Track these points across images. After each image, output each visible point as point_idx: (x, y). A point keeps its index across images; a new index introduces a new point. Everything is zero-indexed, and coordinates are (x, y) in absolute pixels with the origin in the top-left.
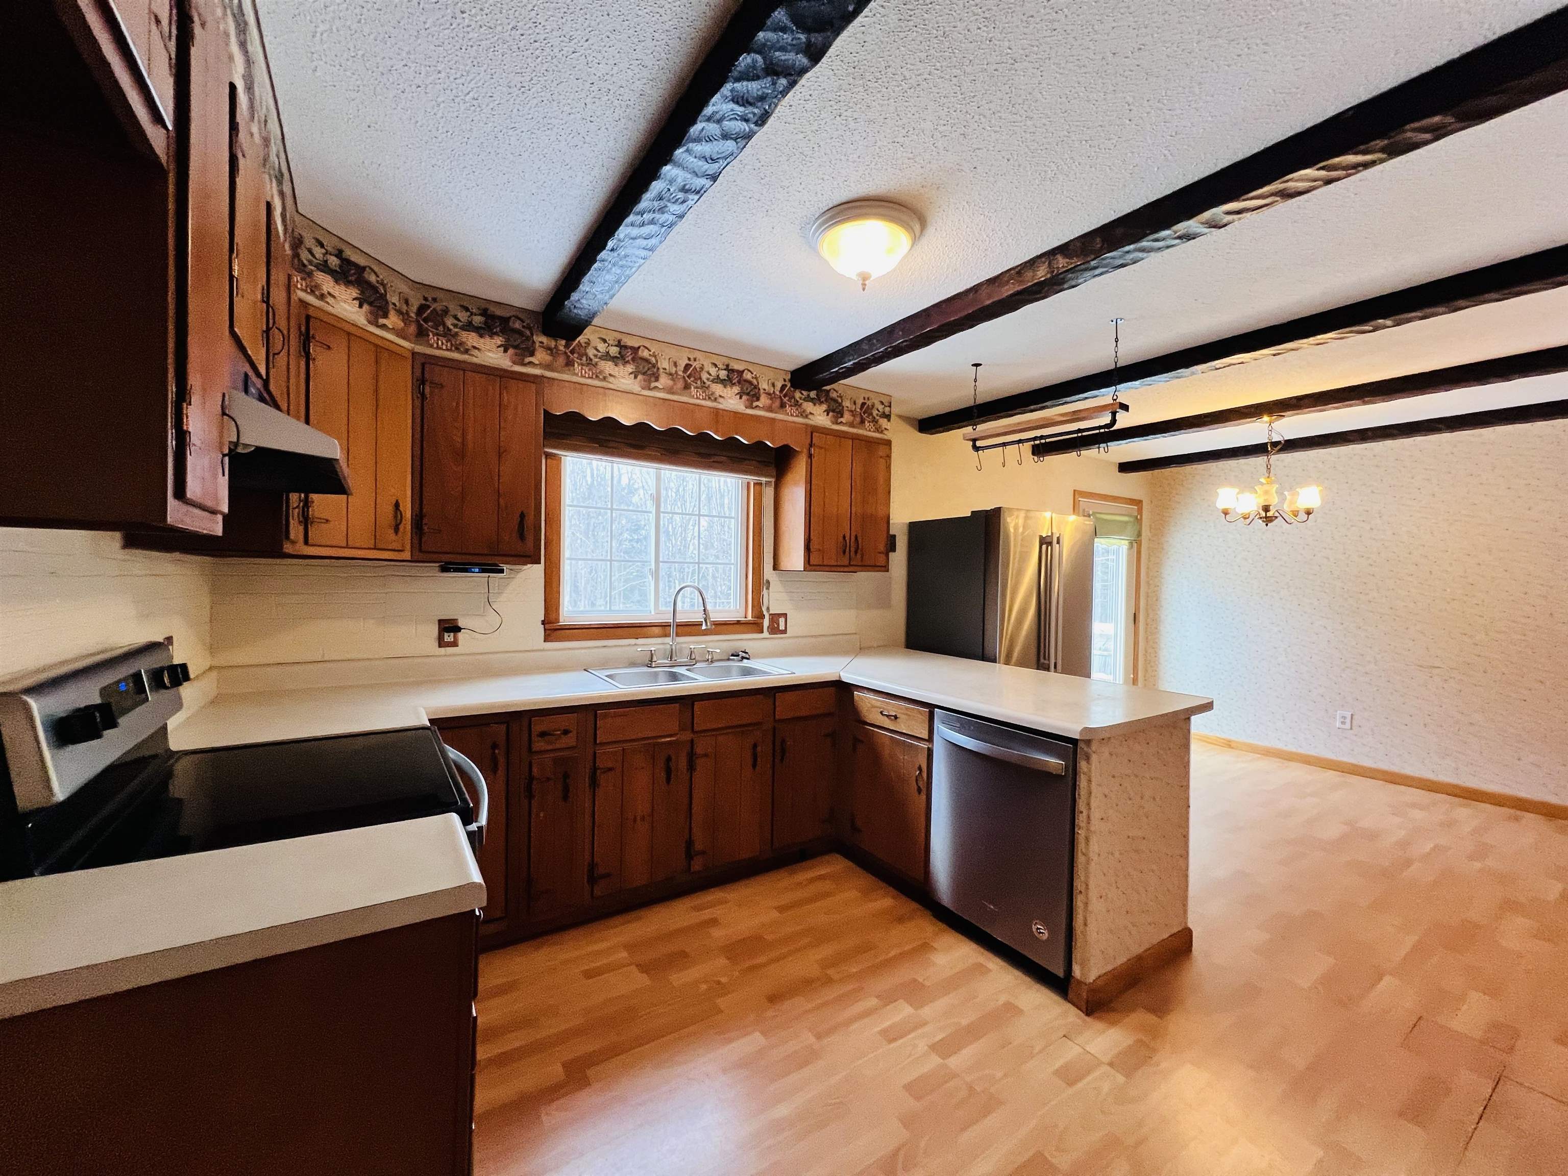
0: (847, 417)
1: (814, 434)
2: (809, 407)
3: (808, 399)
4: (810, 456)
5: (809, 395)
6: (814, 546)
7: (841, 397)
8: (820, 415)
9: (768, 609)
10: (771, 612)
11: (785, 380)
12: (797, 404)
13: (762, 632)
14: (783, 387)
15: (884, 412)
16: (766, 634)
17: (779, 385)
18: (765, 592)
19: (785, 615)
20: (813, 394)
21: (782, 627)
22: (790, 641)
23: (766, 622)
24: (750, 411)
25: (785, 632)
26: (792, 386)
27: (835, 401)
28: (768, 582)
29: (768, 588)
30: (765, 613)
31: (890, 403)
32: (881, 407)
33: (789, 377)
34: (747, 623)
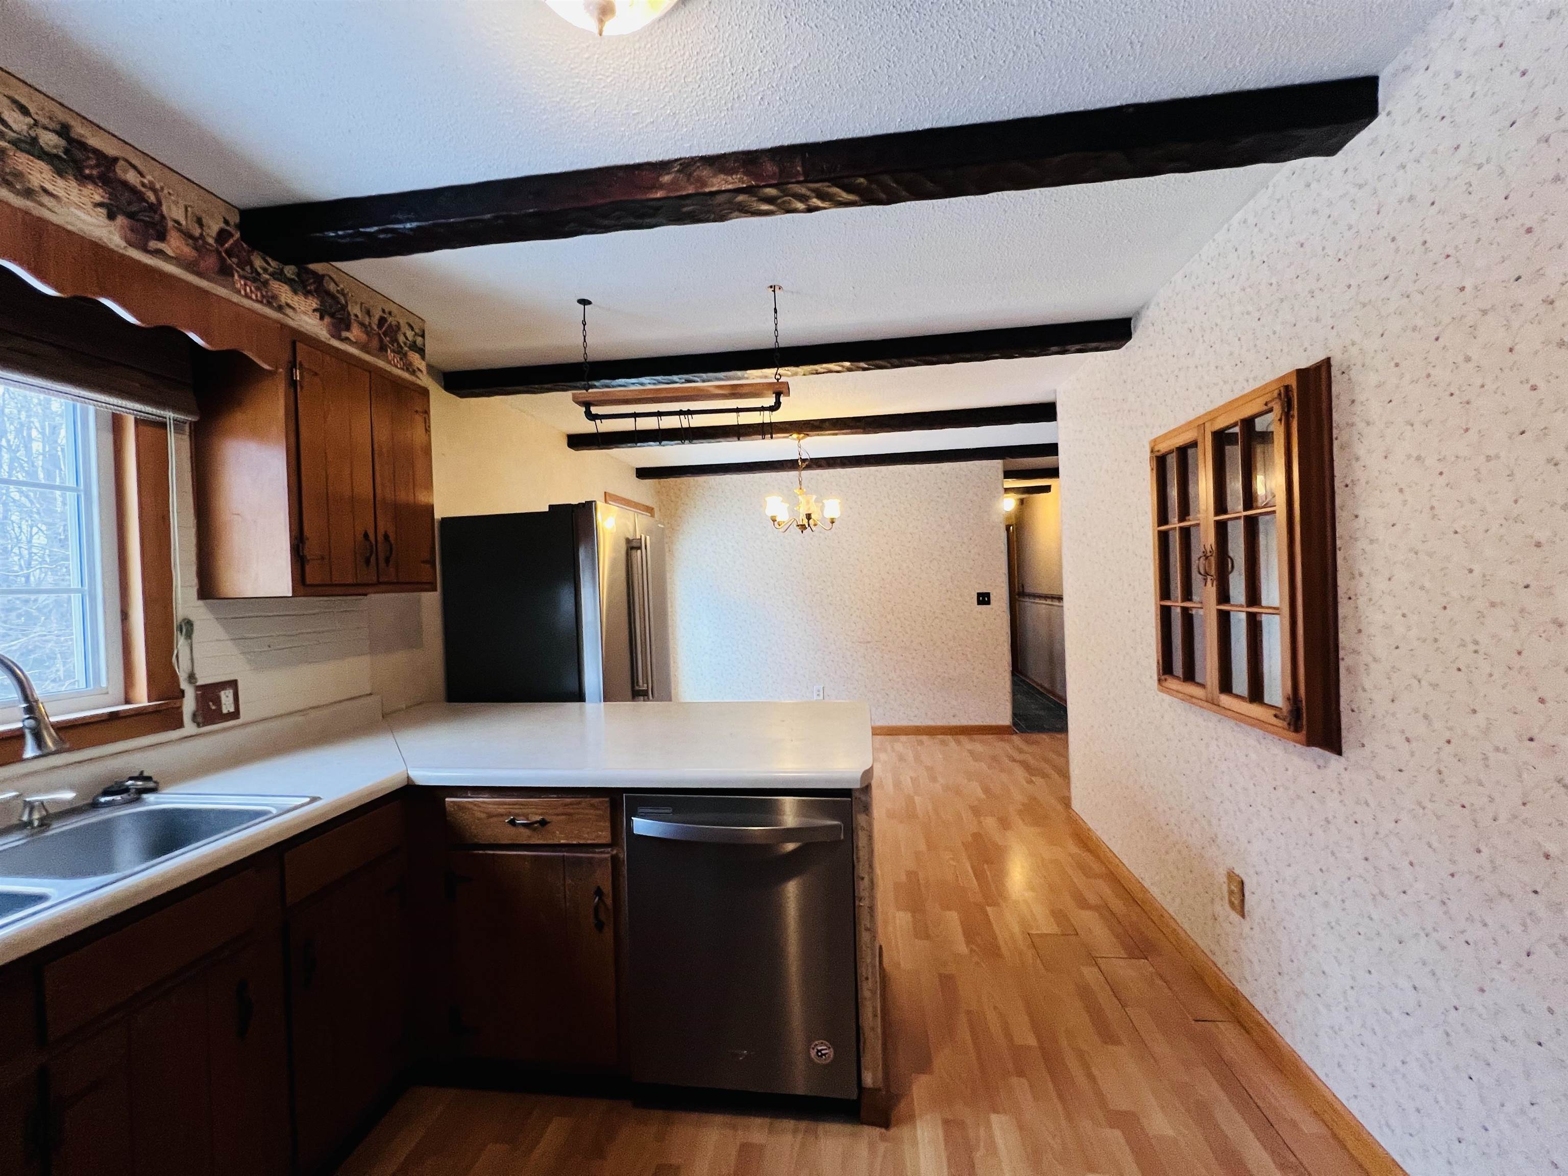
0: (355, 333)
1: (299, 345)
2: (285, 293)
3: (279, 276)
4: (293, 384)
5: (282, 270)
6: (312, 549)
7: (344, 295)
8: (305, 313)
9: (192, 677)
10: (200, 682)
11: (226, 222)
12: (255, 277)
13: (180, 725)
14: (222, 236)
15: (415, 342)
16: (189, 727)
17: (214, 227)
18: (181, 642)
19: (233, 684)
20: (290, 271)
21: (227, 706)
22: (249, 730)
23: (189, 705)
24: (135, 254)
25: (235, 715)
26: (243, 238)
27: (333, 297)
28: (189, 624)
29: (189, 635)
30: (184, 685)
31: (424, 331)
32: (410, 334)
33: (235, 219)
34: (140, 713)
